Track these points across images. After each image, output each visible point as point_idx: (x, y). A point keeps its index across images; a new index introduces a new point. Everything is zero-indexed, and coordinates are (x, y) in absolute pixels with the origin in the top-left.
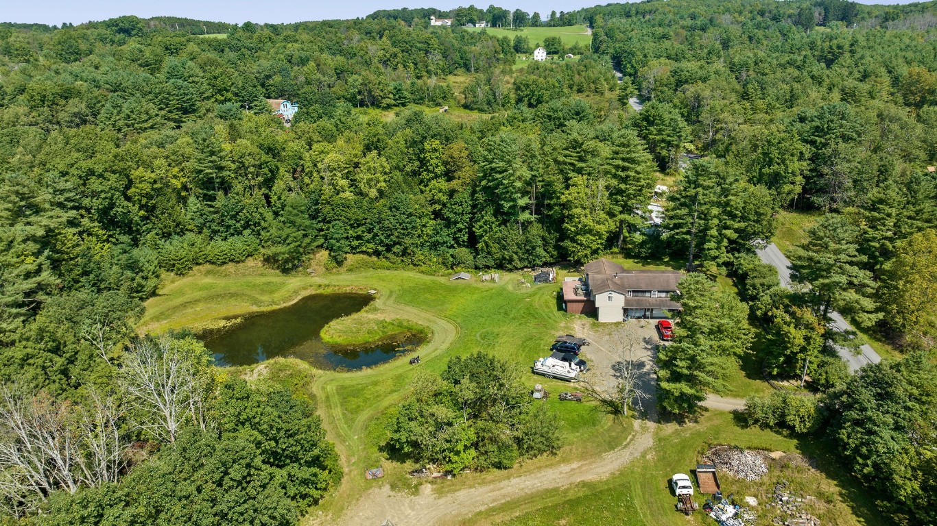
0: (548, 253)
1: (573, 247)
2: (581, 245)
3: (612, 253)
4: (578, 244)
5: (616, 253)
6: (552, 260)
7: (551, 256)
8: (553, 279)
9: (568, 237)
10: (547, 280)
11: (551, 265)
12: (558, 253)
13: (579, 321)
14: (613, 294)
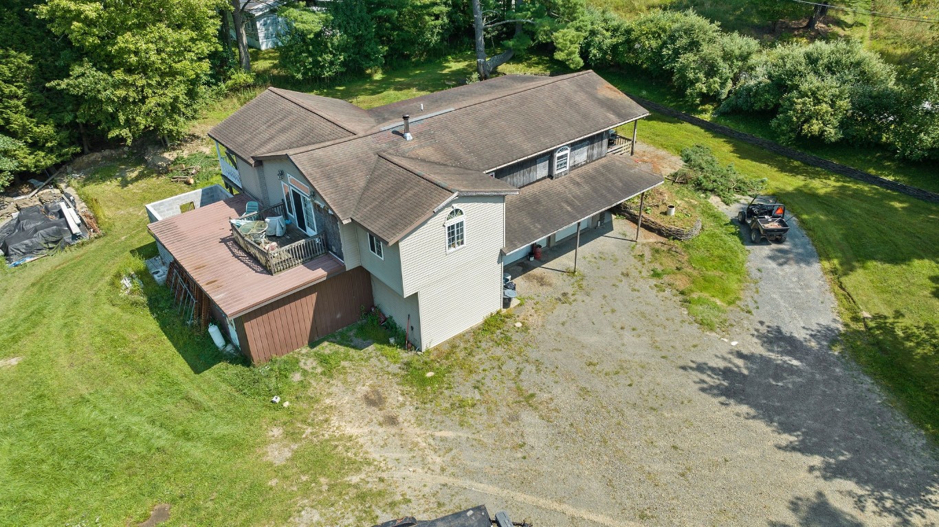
0: (13, 135)
1: (116, 86)
2: (144, 68)
3: (235, 89)
4: (130, 70)
5: (247, 87)
6: (46, 160)
7: (35, 145)
8: (82, 224)
9: (80, 54)
10: (59, 238)
11: (46, 176)
12: (59, 127)
13: (337, 385)
14: (464, 212)
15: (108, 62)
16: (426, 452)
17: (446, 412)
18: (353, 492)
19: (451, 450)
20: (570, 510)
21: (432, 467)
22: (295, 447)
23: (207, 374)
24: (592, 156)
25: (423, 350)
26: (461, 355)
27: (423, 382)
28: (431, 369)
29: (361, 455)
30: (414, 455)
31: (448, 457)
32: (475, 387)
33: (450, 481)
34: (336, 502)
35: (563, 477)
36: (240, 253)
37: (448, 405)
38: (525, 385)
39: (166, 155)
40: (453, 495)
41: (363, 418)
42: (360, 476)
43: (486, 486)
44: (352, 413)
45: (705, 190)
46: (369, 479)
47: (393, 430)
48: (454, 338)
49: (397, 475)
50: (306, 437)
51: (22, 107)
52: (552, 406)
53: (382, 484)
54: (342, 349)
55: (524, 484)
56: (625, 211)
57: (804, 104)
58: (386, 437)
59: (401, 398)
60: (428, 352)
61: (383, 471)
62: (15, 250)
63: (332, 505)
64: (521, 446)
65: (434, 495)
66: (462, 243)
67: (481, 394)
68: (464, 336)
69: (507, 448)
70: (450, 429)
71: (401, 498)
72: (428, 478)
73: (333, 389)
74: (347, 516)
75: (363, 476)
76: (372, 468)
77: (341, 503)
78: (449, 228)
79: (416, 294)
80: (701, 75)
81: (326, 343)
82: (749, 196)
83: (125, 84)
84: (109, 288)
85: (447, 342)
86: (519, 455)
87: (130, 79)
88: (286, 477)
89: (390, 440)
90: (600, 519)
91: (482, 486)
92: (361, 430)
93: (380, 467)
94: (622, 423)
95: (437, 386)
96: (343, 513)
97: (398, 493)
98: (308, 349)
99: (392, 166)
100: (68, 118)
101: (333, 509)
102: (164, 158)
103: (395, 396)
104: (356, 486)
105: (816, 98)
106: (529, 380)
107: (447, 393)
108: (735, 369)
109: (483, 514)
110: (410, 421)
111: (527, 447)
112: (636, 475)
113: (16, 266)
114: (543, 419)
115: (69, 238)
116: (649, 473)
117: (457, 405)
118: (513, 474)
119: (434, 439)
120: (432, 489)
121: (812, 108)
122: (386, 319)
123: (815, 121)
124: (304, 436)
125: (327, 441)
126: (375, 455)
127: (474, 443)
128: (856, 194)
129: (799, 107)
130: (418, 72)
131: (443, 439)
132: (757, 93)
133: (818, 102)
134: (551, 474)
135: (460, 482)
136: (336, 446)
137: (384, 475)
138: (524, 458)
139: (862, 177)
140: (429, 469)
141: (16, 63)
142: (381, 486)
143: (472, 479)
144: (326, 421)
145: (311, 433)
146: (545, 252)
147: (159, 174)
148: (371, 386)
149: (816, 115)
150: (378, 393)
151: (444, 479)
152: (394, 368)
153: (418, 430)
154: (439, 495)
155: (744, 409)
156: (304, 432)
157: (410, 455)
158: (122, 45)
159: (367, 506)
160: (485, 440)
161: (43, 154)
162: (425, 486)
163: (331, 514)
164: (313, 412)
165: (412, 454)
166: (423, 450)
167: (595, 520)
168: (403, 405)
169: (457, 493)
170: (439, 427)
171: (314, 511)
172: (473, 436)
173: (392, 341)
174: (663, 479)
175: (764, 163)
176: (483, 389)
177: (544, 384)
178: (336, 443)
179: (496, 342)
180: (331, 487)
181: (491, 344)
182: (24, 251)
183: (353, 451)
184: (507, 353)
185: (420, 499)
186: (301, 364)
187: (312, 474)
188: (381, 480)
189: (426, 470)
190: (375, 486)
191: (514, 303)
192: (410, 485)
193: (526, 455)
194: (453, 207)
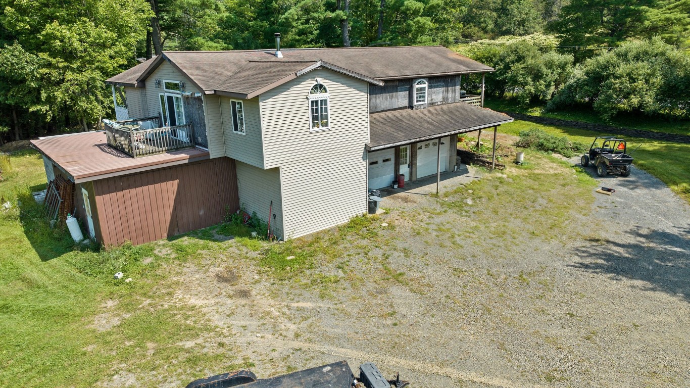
4: (53, 54)
13: (190, 267)
14: (328, 90)
16: (279, 320)
17: (306, 286)
18: (183, 356)
19: (308, 318)
20: (455, 373)
21: (284, 333)
22: (127, 316)
23: (54, 261)
24: (447, 99)
25: (285, 240)
26: (324, 244)
27: (283, 263)
28: (292, 253)
29: (202, 322)
30: (265, 322)
31: (305, 325)
32: (339, 268)
33: (305, 346)
34: (160, 366)
35: (442, 341)
36: (110, 150)
37: (309, 282)
38: (393, 267)
40: (307, 360)
41: (211, 292)
42: (196, 341)
43: (350, 351)
44: (199, 287)
45: (547, 150)
46: (207, 344)
47: (244, 301)
48: (318, 233)
49: (241, 341)
50: (143, 308)
52: (425, 281)
53: (221, 349)
54: (202, 242)
55: (394, 348)
56: (478, 160)
57: (622, 83)
58: (234, 307)
59: (256, 277)
60: (291, 241)
61: (225, 337)
63: (154, 369)
64: (390, 315)
65: (284, 359)
66: (326, 125)
67: (345, 272)
68: (329, 231)
69: (375, 316)
70: (310, 299)
71: (243, 362)
72: (279, 344)
73: (185, 270)
74: (169, 380)
75: (200, 341)
76: (212, 334)
77: (166, 367)
78: (312, 102)
79: (278, 168)
80: (529, 79)
81: (186, 238)
83: (49, 65)
85: (312, 235)
86: (389, 322)
87: (53, 61)
88: (107, 343)
89: (239, 310)
90: (496, 382)
91: (343, 350)
92: (206, 302)
93: (222, 333)
94: (505, 295)
95: (297, 266)
96: (166, 377)
97: (240, 358)
98: (166, 241)
101: (154, 373)
103: (249, 275)
104: (188, 351)
106: (397, 262)
107: (308, 272)
108: (616, 254)
109: (344, 369)
110: (264, 294)
111: (397, 315)
112: (532, 340)
114: (415, 292)
116: (547, 337)
117: (319, 281)
118: (382, 340)
119: (289, 309)
120: (282, 353)
121: (629, 86)
122: (250, 218)
123: (632, 96)
124: (140, 306)
125: (166, 310)
126: (218, 322)
127: (336, 312)
131: (299, 309)
132: (577, 87)
134: (428, 339)
135: (317, 347)
136: (176, 314)
137: (226, 341)
138: (395, 325)
140: (281, 335)
142: (221, 351)
143: (333, 344)
144: (169, 294)
145: (149, 304)
146: (408, 184)
148: (226, 268)
150: (232, 273)
151: (297, 344)
152: (253, 254)
153: (272, 302)
154: (290, 359)
155: (639, 283)
156: (141, 304)
157: (260, 323)
158: (50, 32)
159: (198, 369)
160: (349, 310)
162: (274, 350)
163: (151, 378)
164: (156, 287)
165: (262, 322)
166: (277, 318)
167: (490, 383)
168: (258, 282)
169: (313, 358)
170: (296, 299)
171: (130, 375)
172: (335, 307)
173: (254, 234)
174: (566, 343)
176: (347, 269)
177: (414, 266)
178: (176, 312)
179: (362, 236)
180: (158, 352)
181: (357, 237)
183: (194, 319)
184: (373, 244)
185: (265, 363)
186: (156, 252)
187: (138, 339)
188: (221, 345)
189: (277, 336)
190: (212, 351)
191: (379, 211)
192: (256, 349)
193: (397, 321)
194: (316, 81)
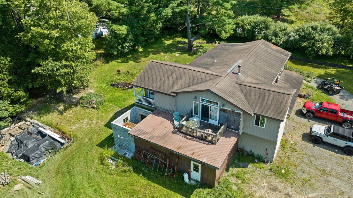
8: (63, 137)
9: (46, 55)
10: (53, 146)
13: (253, 187)
15: (57, 57)
17: (303, 186)
23: (193, 197)
26: (286, 160)
27: (284, 175)
28: (282, 169)
32: (303, 172)
36: (189, 137)
37: (301, 183)
39: (75, 96)
48: (277, 154)
51: (6, 84)
54: (239, 169)
57: (319, 44)
60: (274, 162)
62: (33, 158)
64: (343, 193)
68: (279, 152)
70: (312, 192)
80: (273, 37)
81: (231, 169)
82: (313, 78)
83: (66, 66)
84: (101, 166)
85: (276, 156)
95: (290, 175)
99: (249, 87)
100: (30, 86)
102: (75, 98)
105: (322, 42)
107: (296, 177)
110: (295, 194)
111: (345, 193)
113: (36, 165)
115: (59, 145)
117: (304, 181)
121: (322, 45)
122: (247, 152)
123: (323, 50)
127: (325, 196)
128: (344, 73)
129: (317, 45)
130: (155, 46)
132: (295, 42)
133: (323, 43)
139: (339, 66)
141: (4, 63)
147: (76, 105)
149: (323, 47)
152: (267, 172)
153: (301, 197)
158: (66, 48)
160: (328, 194)
161: (18, 106)
170: (307, 193)
172: (322, 193)
173: (256, 161)
175: (306, 66)
182: (38, 157)
186: (230, 181)
193: (349, 196)
